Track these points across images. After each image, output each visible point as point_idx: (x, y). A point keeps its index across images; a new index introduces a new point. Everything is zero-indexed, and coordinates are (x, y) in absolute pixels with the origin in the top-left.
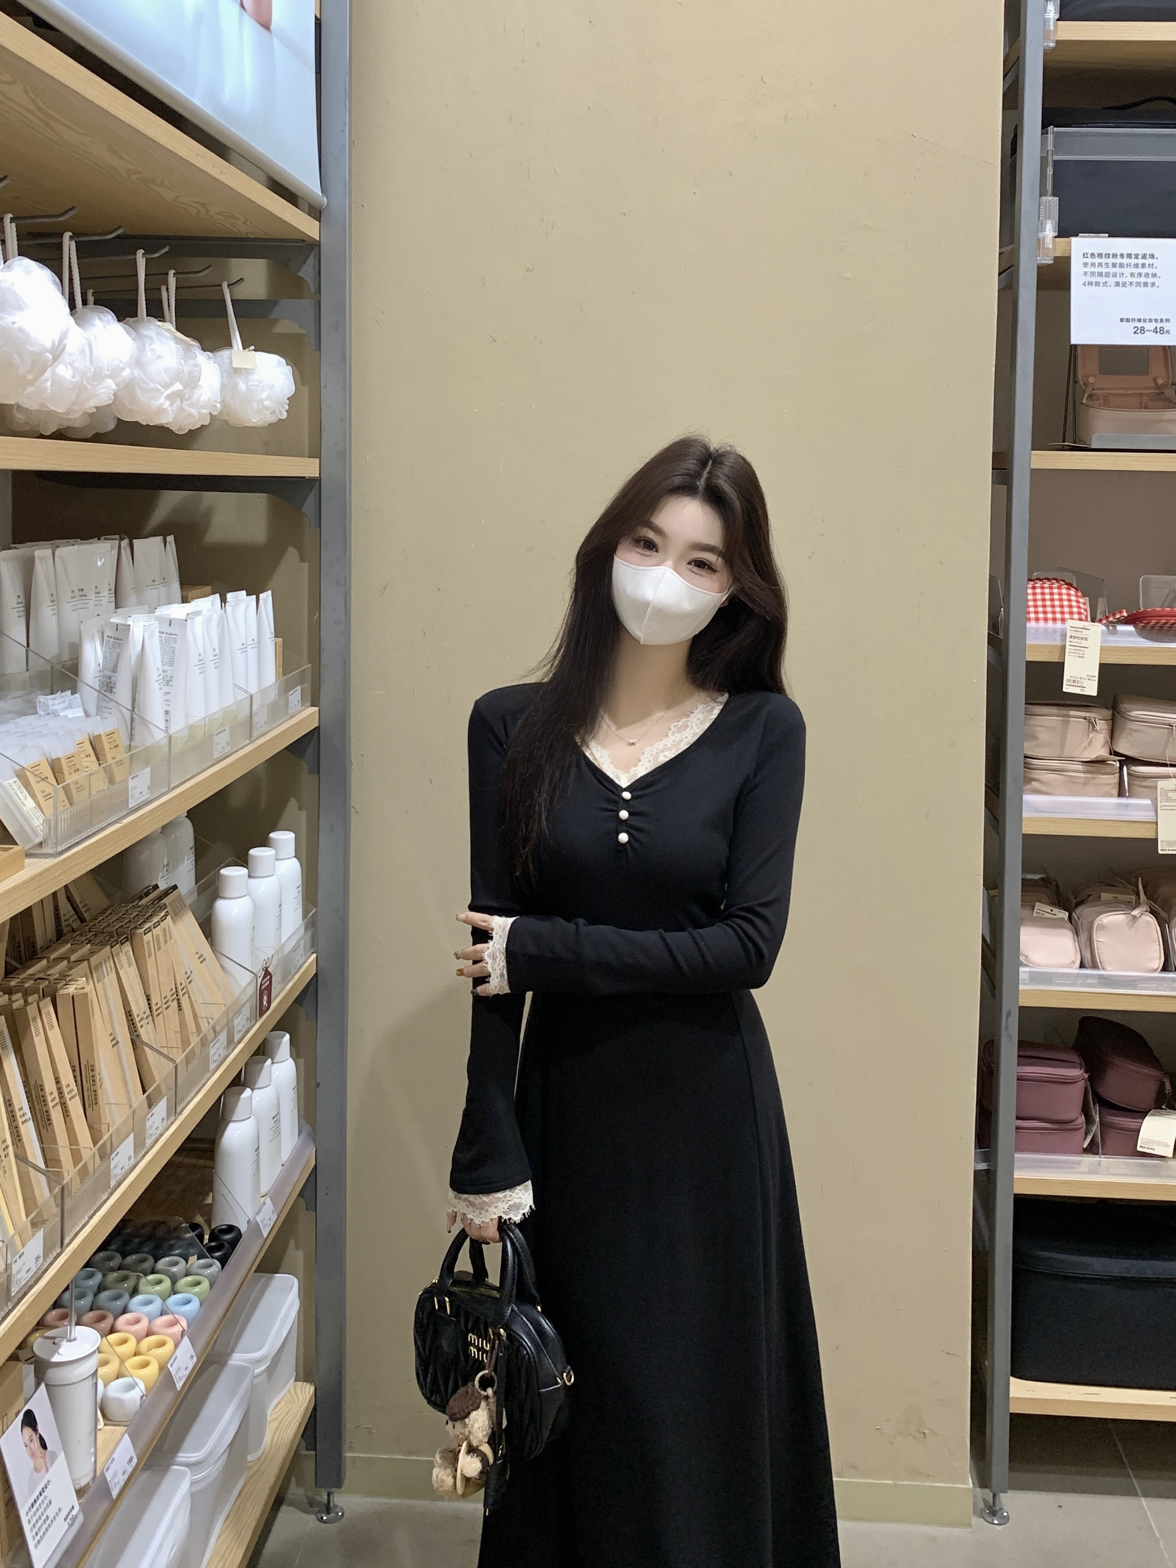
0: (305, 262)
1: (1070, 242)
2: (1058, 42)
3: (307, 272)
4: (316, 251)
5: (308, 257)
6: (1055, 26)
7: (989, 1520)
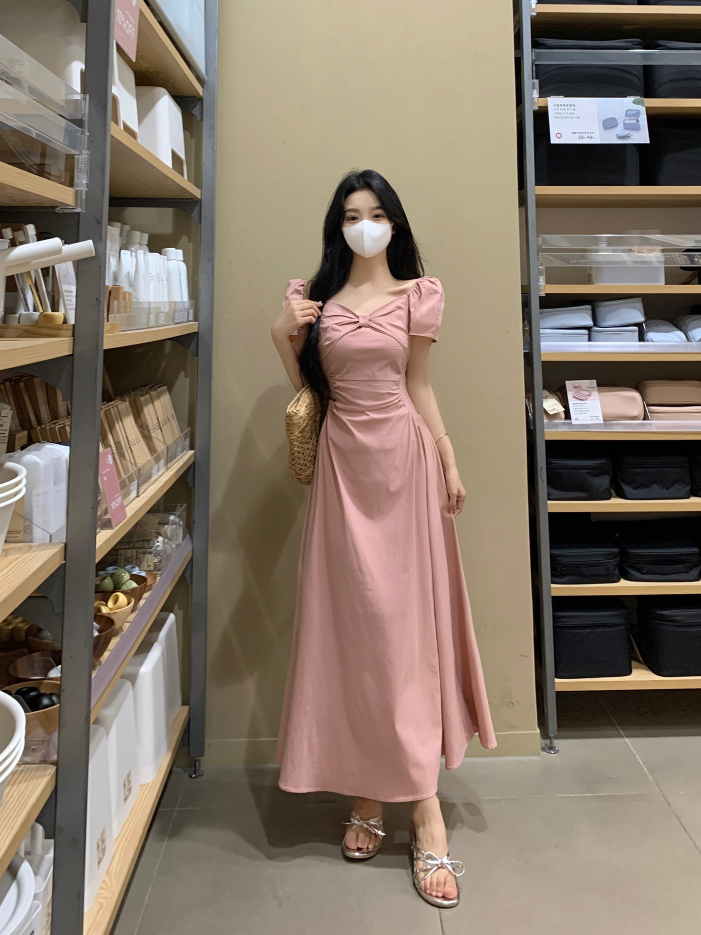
0: (195, 107)
1: (547, 100)
2: (538, 13)
3: (196, 111)
4: (200, 102)
5: (196, 105)
6: (536, 6)
7: (549, 752)
